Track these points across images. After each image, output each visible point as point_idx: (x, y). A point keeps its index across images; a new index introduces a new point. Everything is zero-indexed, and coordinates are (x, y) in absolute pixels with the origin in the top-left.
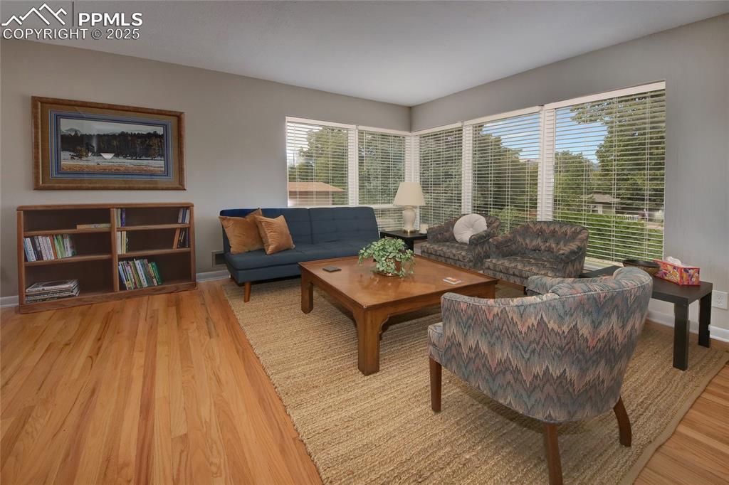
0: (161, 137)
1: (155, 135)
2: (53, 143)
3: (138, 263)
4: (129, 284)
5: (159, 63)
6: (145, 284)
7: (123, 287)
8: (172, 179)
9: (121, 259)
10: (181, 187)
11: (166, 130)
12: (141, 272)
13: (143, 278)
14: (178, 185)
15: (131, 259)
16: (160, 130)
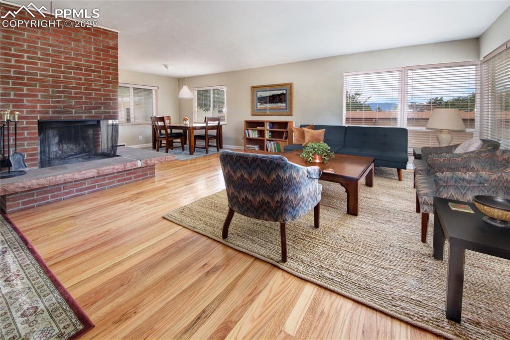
0: (285, 94)
1: (283, 94)
2: (256, 100)
3: (272, 142)
4: (269, 150)
5: (280, 65)
6: (274, 151)
7: (267, 150)
8: (287, 111)
9: (267, 140)
10: (291, 115)
11: (286, 92)
12: (273, 146)
13: (273, 149)
14: (289, 114)
15: (270, 141)
16: (284, 92)
